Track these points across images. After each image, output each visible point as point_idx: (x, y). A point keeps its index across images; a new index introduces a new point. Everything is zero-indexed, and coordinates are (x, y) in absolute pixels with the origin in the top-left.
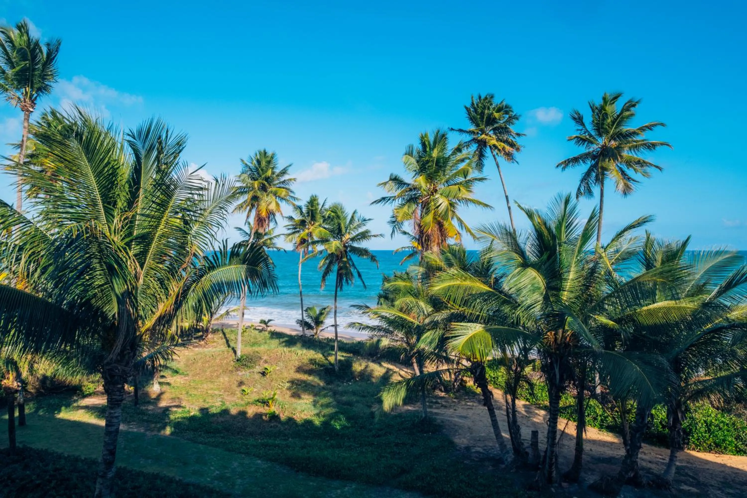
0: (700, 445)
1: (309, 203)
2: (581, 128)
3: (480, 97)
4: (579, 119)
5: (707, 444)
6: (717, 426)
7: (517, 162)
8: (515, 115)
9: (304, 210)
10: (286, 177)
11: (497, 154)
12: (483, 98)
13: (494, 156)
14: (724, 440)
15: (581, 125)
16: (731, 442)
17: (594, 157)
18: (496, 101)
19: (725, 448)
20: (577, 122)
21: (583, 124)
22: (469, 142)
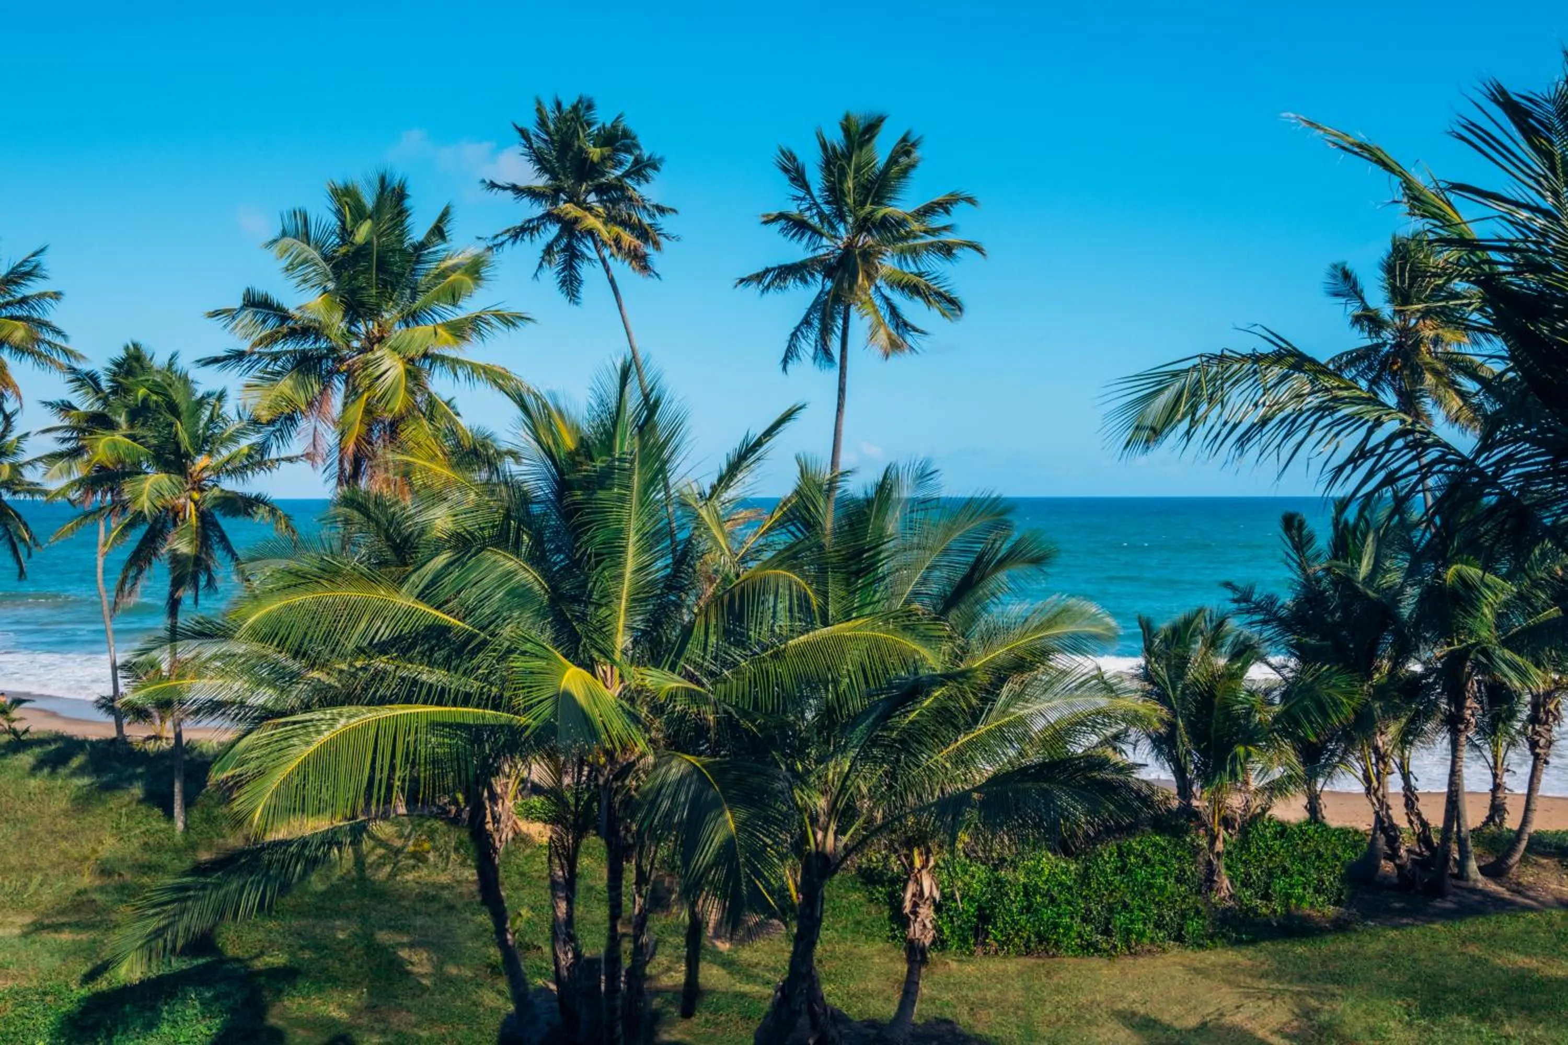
0: (1008, 941)
1: (118, 365)
2: (801, 194)
3: (559, 105)
4: (798, 177)
5: (1022, 938)
6: (1048, 894)
7: (657, 275)
8: (649, 158)
9: (105, 384)
10: (32, 288)
11: (612, 255)
12: (566, 106)
13: (604, 261)
14: (1056, 926)
15: (801, 187)
16: (1069, 928)
17: (829, 271)
18: (603, 117)
19: (1057, 944)
20: (793, 180)
21: (805, 186)
22: (538, 219)
